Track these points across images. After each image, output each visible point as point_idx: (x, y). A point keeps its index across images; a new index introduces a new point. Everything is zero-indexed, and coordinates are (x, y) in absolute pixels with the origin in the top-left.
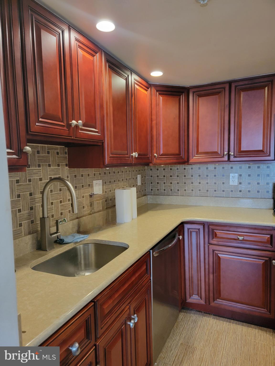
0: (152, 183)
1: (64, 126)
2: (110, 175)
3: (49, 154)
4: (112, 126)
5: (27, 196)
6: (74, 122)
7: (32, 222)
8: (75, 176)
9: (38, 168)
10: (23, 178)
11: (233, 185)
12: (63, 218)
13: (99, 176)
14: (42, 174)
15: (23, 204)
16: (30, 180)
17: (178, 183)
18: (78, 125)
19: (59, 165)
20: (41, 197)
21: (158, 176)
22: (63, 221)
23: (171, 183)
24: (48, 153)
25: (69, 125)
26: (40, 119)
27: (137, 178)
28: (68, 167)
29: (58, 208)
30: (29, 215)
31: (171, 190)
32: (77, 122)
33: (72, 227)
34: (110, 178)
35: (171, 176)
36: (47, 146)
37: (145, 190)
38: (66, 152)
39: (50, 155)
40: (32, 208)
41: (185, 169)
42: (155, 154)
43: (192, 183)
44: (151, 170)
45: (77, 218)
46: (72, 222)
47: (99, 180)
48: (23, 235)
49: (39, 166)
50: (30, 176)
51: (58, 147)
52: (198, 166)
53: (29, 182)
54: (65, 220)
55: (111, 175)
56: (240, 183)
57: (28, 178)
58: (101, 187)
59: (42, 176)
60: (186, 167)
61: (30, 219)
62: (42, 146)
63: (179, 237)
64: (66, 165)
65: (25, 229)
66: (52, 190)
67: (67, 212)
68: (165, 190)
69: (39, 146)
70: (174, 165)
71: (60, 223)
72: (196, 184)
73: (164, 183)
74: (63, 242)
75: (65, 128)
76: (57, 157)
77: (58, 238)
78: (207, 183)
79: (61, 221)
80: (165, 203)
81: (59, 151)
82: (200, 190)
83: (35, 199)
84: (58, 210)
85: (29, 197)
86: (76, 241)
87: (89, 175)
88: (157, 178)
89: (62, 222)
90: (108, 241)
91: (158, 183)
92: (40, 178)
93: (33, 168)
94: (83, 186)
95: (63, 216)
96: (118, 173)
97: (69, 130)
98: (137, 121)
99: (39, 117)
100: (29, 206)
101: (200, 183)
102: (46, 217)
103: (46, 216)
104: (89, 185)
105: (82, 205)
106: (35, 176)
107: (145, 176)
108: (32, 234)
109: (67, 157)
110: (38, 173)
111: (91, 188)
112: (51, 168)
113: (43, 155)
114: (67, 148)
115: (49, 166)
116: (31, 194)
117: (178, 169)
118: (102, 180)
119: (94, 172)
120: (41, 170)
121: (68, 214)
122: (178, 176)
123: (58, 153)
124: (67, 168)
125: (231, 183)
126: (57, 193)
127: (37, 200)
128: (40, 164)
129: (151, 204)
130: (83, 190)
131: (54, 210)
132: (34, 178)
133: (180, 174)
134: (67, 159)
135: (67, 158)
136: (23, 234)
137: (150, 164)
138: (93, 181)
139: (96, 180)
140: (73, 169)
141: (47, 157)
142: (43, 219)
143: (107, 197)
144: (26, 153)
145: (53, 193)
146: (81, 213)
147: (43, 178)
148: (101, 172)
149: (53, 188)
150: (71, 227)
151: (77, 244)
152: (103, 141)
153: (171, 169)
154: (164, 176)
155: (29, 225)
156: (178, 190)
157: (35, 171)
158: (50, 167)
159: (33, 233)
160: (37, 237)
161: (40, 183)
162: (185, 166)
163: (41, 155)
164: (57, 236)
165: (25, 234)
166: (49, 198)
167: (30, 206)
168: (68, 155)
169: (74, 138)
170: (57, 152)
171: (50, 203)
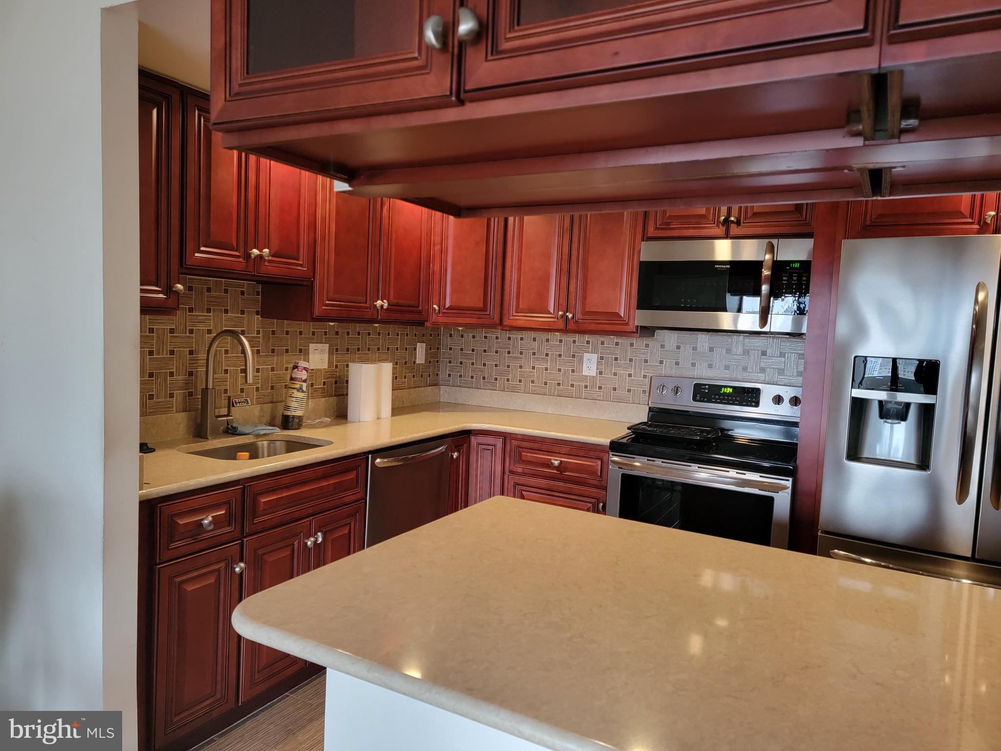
0: (450, 362)
1: (240, 256)
2: (348, 337)
3: (227, 293)
4: (333, 256)
5: (185, 353)
6: (255, 252)
7: (191, 394)
8: (273, 332)
9: (206, 314)
10: (181, 326)
11: (589, 375)
12: (244, 397)
13: (324, 336)
14: (212, 324)
15: (178, 366)
16: (191, 332)
17: (496, 365)
18: (262, 254)
19: (243, 312)
20: (206, 358)
21: (462, 350)
22: (243, 402)
23: (484, 365)
24: (226, 291)
25: (248, 256)
26: (202, 249)
27: (415, 349)
28: (260, 316)
29: (236, 380)
30: (186, 383)
31: (484, 378)
32: (261, 251)
33: (260, 415)
34: (348, 343)
35: (485, 351)
36: (225, 281)
37: (437, 376)
38: (259, 291)
39: (229, 294)
40: (191, 374)
41: (509, 338)
42: (435, 306)
43: (521, 367)
44: (451, 335)
45: (272, 402)
46: (260, 406)
47: (322, 343)
48: (175, 411)
49: (209, 311)
50: (192, 324)
51: (244, 283)
52: (533, 334)
53: (189, 334)
54: (248, 402)
55: (351, 338)
56: (601, 373)
57: (188, 328)
58: (326, 357)
59: (212, 326)
60: (511, 336)
61: (186, 389)
62: (216, 280)
63: (453, 454)
64: (257, 313)
65: (178, 402)
66: (228, 350)
67: (254, 389)
68: (472, 377)
69: (210, 281)
70: (492, 330)
71: (238, 404)
72: (527, 369)
73: (473, 364)
74: (236, 431)
75: (241, 260)
76: (241, 299)
77: (228, 424)
78: (546, 369)
79: (240, 401)
80: (470, 402)
81: (245, 290)
82: (533, 382)
83: (198, 360)
84: (236, 383)
85: (188, 356)
86: (257, 432)
87: (301, 333)
88: (461, 353)
89: (241, 404)
90: (308, 438)
91: (461, 363)
92: (208, 329)
93: (197, 314)
94: (287, 351)
95: (244, 394)
96: (369, 334)
97: (246, 263)
98: (393, 245)
99: (201, 245)
100: (187, 368)
101: (533, 368)
102: (211, 388)
103: (210, 386)
104: (301, 351)
105: (284, 382)
106: (200, 326)
107: (438, 348)
108: (188, 412)
109: (260, 299)
110: (207, 321)
111: (304, 355)
112: (229, 316)
113: (216, 295)
114: (261, 286)
115: (226, 311)
116: (191, 352)
117: (497, 338)
118: (328, 345)
119: (314, 329)
120: (212, 318)
121: (254, 393)
122: (497, 352)
123: (243, 293)
124: (258, 318)
125: (585, 372)
126: (236, 356)
127: (200, 363)
128: (210, 308)
129: (445, 402)
130: (288, 358)
131: (229, 383)
132: (198, 329)
133: (501, 348)
134: (260, 304)
135: (260, 301)
136: (174, 409)
137: (426, 323)
138: (310, 344)
139: (317, 343)
140: (270, 321)
141: (225, 298)
142: (205, 391)
143: (340, 377)
144: (177, 293)
145: (229, 355)
146: (280, 395)
147: (214, 330)
148: (327, 330)
149: (230, 347)
150: (258, 414)
151: (260, 439)
152: (311, 279)
153: (486, 337)
154: (473, 350)
155: (185, 397)
156: (496, 379)
157: (200, 318)
158: (228, 314)
159: (190, 411)
160: (196, 418)
161: (208, 337)
162: (510, 334)
163: (213, 293)
164: (227, 421)
165: (178, 410)
166: (222, 363)
167: (189, 369)
168: (261, 297)
169: (256, 274)
170: (241, 290)
171: (222, 370)
